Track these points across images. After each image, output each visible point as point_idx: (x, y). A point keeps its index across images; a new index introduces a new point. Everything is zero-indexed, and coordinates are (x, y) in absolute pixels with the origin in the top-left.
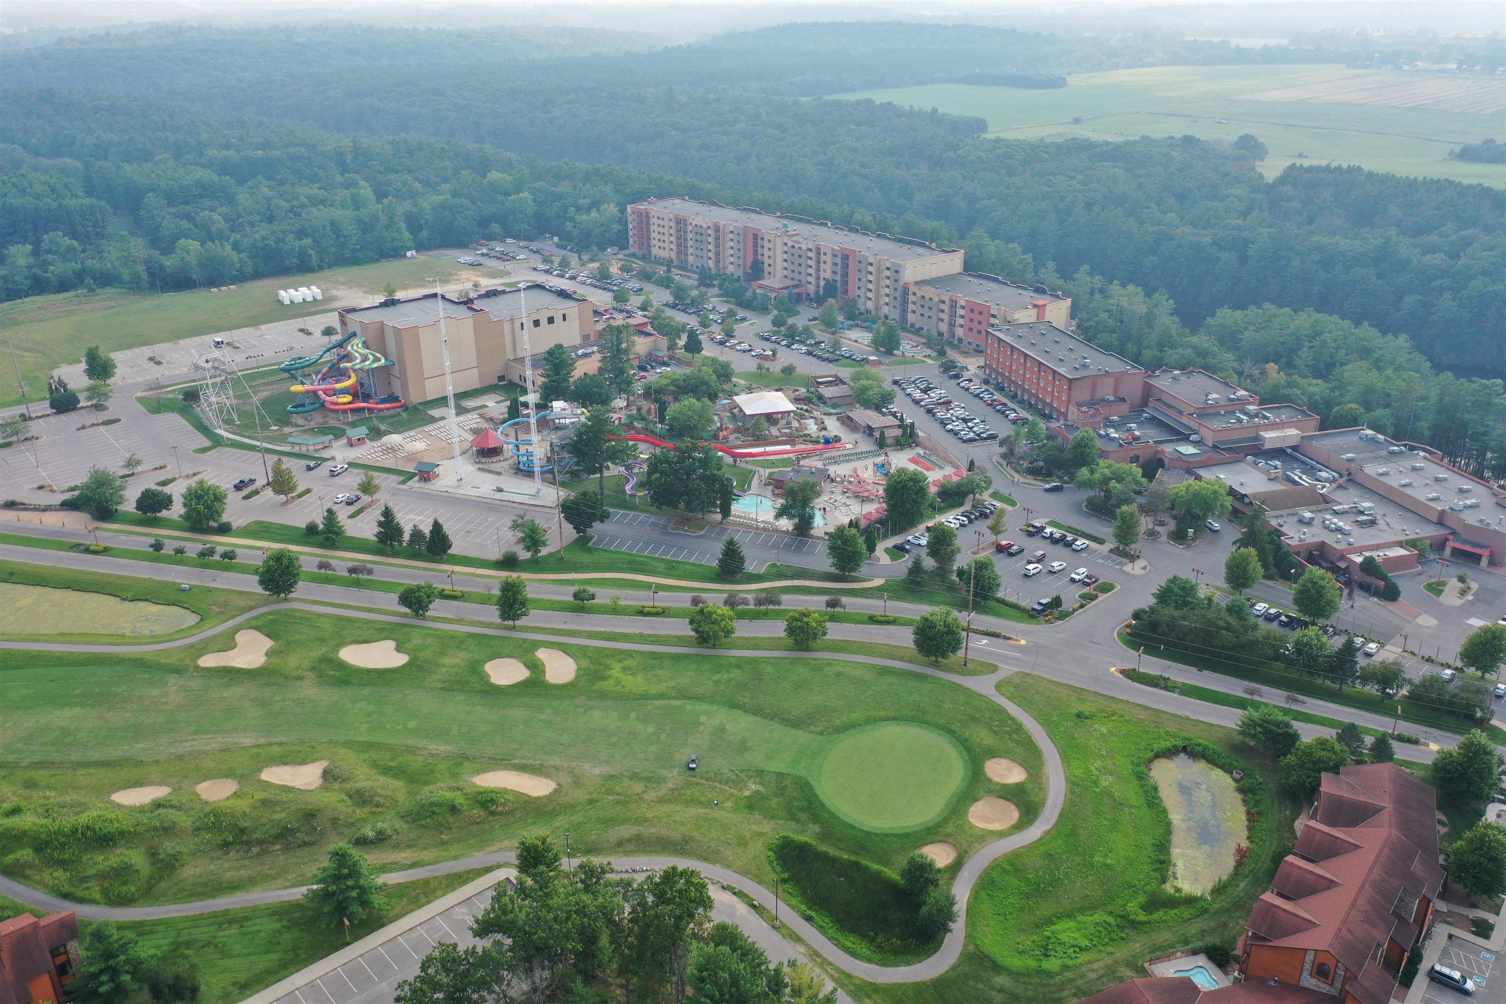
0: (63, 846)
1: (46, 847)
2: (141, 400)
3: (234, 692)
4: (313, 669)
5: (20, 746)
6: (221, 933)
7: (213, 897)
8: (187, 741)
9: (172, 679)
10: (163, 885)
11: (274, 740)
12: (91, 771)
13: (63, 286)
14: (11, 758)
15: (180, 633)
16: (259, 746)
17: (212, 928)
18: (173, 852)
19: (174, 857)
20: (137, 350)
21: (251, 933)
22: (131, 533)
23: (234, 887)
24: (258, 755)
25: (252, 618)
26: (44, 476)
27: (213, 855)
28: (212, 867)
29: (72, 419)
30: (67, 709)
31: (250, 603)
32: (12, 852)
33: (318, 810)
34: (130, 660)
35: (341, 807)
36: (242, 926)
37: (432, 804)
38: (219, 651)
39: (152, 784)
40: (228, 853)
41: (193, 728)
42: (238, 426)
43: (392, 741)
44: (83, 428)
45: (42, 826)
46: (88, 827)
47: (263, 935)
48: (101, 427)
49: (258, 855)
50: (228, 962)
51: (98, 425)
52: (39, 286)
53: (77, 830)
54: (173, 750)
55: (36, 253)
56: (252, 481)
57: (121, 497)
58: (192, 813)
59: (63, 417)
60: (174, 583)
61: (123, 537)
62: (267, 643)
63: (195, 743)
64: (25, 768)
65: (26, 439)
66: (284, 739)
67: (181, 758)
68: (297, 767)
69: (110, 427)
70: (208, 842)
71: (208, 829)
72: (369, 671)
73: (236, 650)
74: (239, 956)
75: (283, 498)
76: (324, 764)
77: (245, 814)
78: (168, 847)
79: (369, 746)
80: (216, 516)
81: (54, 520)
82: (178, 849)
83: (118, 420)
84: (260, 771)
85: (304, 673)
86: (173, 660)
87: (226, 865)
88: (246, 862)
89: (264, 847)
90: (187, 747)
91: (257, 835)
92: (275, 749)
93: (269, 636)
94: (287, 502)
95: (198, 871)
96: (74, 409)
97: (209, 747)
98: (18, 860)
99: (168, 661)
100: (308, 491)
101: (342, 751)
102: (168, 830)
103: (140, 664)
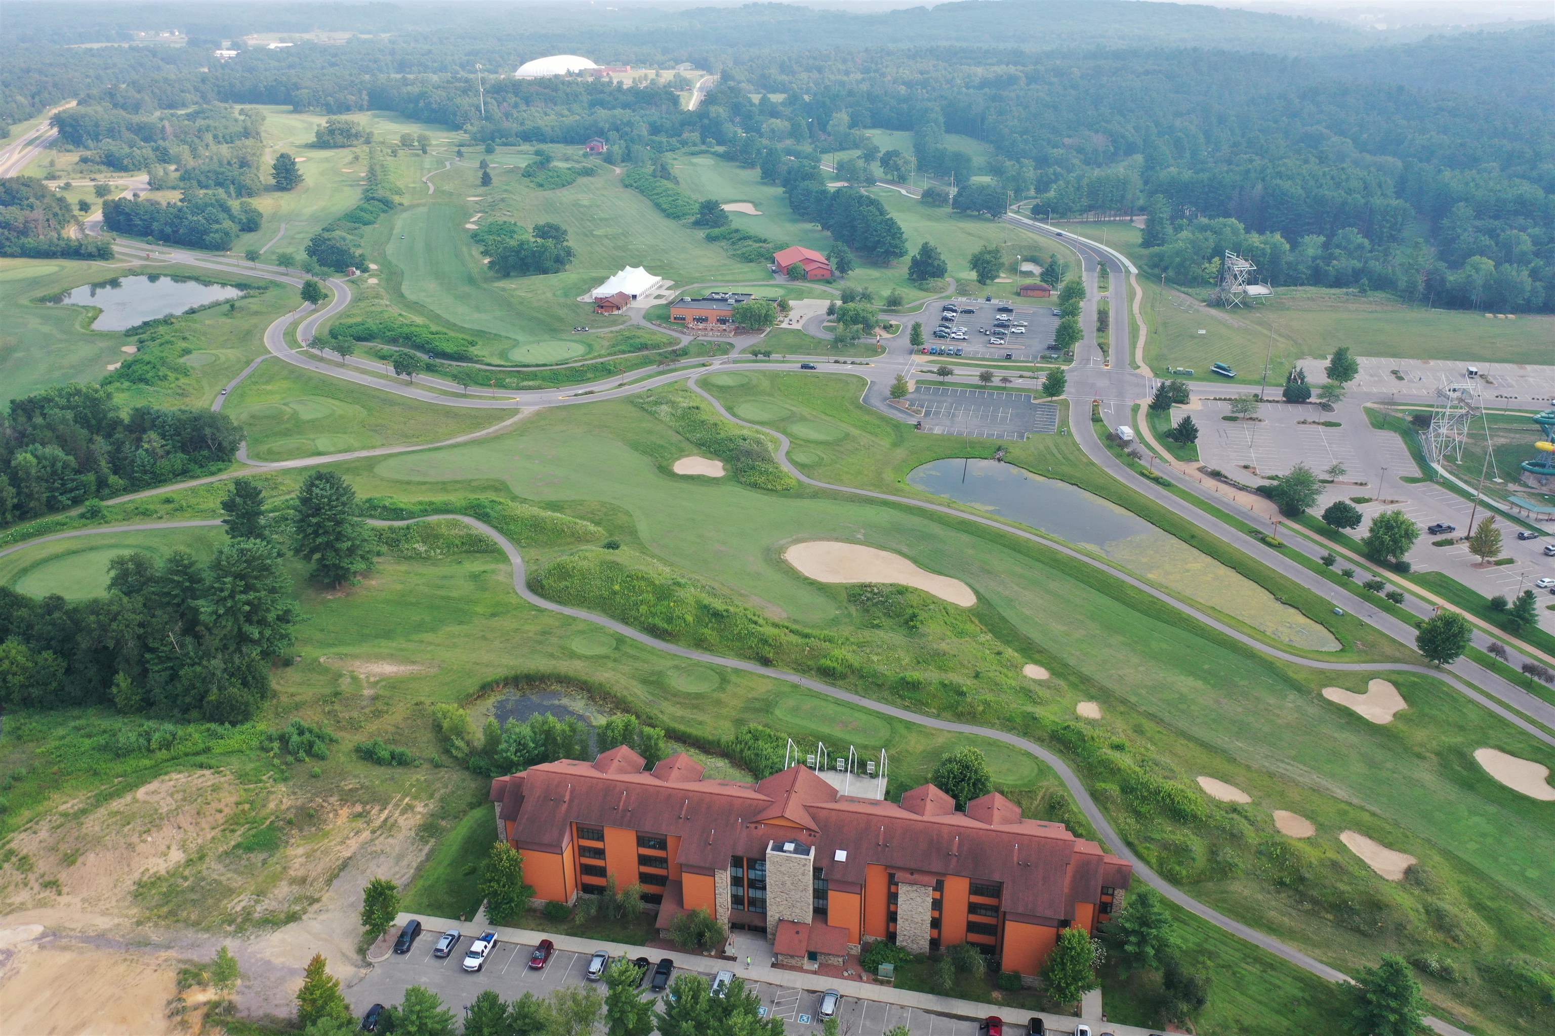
0: (1144, 799)
1: (1131, 792)
2: (1368, 411)
3: (1347, 737)
4: (1438, 754)
5: (1144, 692)
6: (1243, 965)
7: (1249, 925)
8: (1282, 761)
9: (1292, 696)
10: (1210, 885)
11: (1368, 807)
12: (1191, 745)
13: (1338, 282)
14: (1133, 699)
15: (1319, 655)
16: (1350, 804)
17: (1238, 955)
18: (1231, 861)
19: (1231, 866)
20: (1383, 360)
21: (1271, 983)
22: (1308, 537)
23: (1272, 928)
24: (1345, 813)
25: (1394, 672)
26: (1252, 457)
27: (1265, 885)
28: (1260, 897)
29: (1297, 411)
30: (1191, 678)
31: (1397, 654)
32: (1104, 781)
33: (1387, 906)
34: (1261, 658)
35: (1412, 915)
36: (1264, 971)
37: (1521, 976)
38: (1347, 689)
39: (1236, 785)
40: (1279, 892)
41: (1294, 753)
42: (1458, 466)
43: (1500, 878)
44: (1305, 422)
45: (1135, 772)
46: (1169, 795)
47: (1281, 993)
48: (1320, 427)
49: (1307, 912)
50: (1240, 998)
51: (1319, 424)
52: (1317, 278)
53: (1160, 792)
54: (1267, 764)
55: (1326, 246)
56: (1450, 529)
57: (1313, 500)
58: (1262, 834)
59: (1290, 407)
60: (1329, 603)
61: (1300, 539)
62: (1400, 704)
63: (1289, 767)
64: (1140, 713)
65: (1251, 419)
66: (1378, 811)
67: (1271, 775)
68: (1381, 847)
69: (1329, 429)
70: (1264, 871)
71: (1270, 856)
72: (1503, 788)
73: (1364, 696)
74: (1251, 997)
75: (1478, 558)
76: (1412, 861)
77: (1310, 865)
78: (1228, 853)
79: (1468, 869)
80: (1398, 551)
81: (1246, 501)
82: (1236, 860)
83: (1339, 425)
84: (1341, 829)
85: (1428, 754)
86: (1300, 677)
87: (1273, 903)
88: (1294, 913)
89: (1316, 909)
90: (1281, 768)
91: (1315, 893)
92: (1366, 817)
93: (1404, 698)
94: (1480, 565)
95: (1246, 892)
96: (1303, 402)
97: (1300, 779)
98: (1106, 791)
99: (1295, 676)
100: (1510, 561)
101: (1437, 858)
102: (1235, 838)
103: (1269, 667)
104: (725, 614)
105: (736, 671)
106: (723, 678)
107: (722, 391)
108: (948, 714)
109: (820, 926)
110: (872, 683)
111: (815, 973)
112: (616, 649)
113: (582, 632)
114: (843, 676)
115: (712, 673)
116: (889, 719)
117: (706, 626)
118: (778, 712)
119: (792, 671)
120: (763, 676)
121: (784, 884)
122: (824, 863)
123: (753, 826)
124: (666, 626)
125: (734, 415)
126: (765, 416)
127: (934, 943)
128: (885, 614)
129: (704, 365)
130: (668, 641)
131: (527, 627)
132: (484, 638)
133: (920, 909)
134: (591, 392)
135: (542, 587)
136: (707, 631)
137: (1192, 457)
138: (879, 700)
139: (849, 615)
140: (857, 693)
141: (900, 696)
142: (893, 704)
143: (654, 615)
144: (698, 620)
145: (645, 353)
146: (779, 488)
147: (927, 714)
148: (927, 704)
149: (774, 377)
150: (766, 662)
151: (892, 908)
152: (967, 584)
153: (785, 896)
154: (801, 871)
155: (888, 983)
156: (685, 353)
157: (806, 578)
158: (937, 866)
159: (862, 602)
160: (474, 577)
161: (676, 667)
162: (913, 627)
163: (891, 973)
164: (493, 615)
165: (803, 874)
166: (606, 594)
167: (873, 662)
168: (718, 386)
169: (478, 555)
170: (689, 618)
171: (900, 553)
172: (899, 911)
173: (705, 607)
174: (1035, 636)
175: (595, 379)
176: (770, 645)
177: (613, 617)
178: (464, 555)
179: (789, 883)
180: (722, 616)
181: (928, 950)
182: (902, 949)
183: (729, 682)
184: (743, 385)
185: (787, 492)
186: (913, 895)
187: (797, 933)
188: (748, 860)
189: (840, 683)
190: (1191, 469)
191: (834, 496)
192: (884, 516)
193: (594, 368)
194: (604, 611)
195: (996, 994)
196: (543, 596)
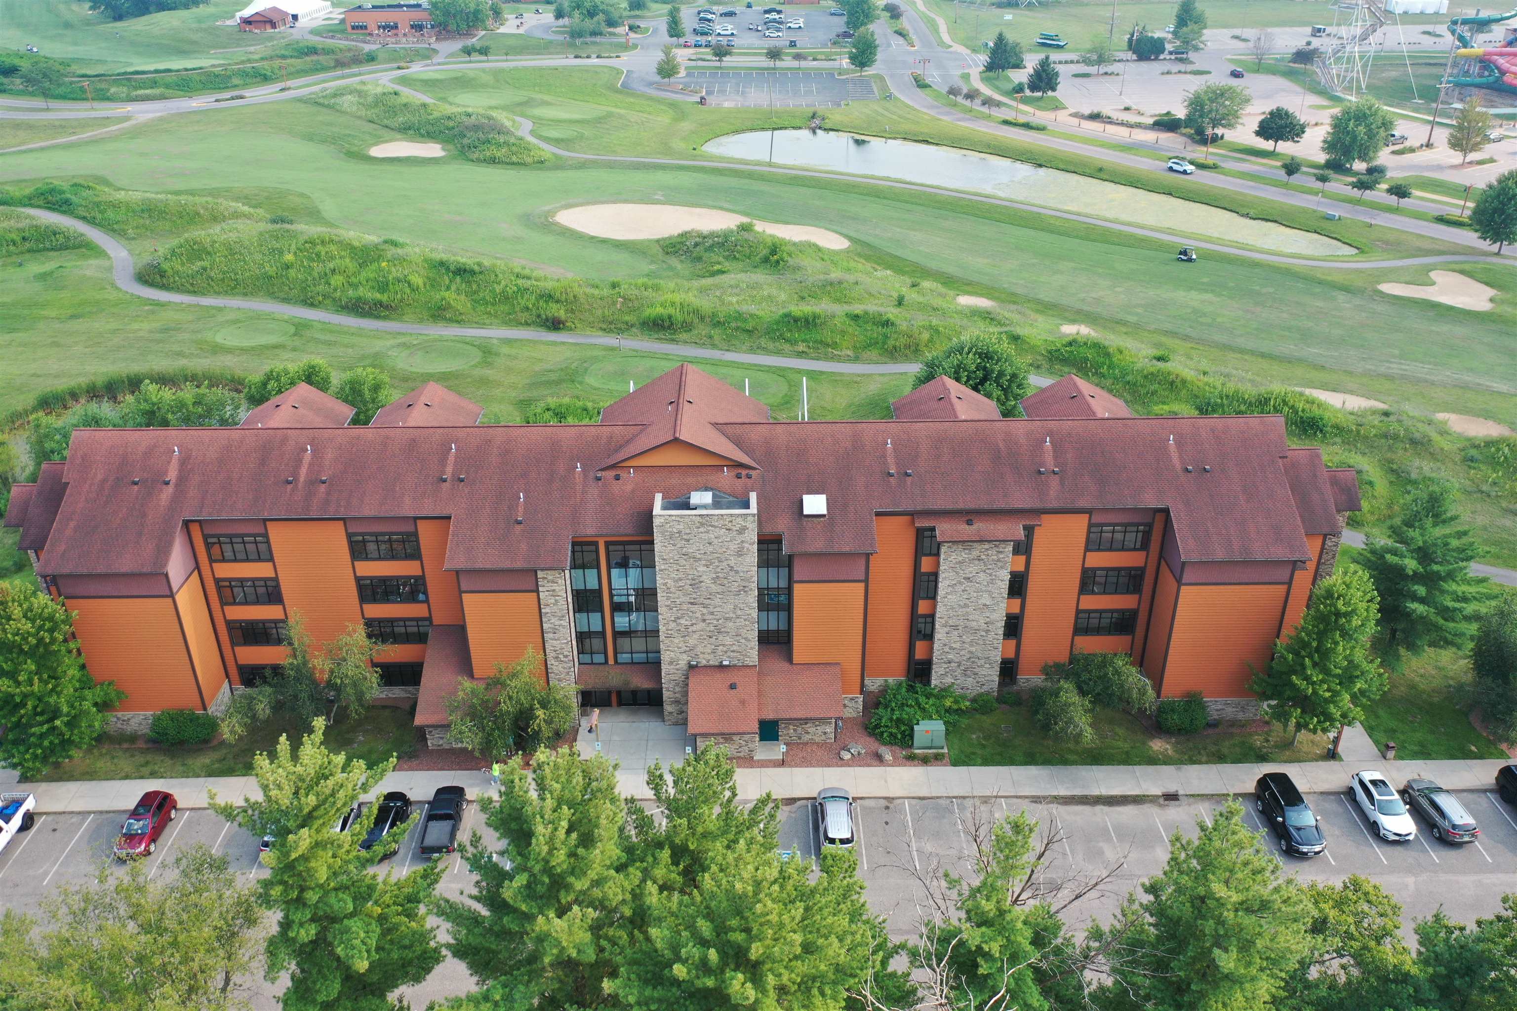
2: (1234, 61)
3: (1451, 329)
5: (1140, 310)
8: (1390, 362)
9: (1341, 297)
12: (1246, 357)
14: (1132, 319)
15: (1336, 257)
20: (1216, 31)
25: (1450, 263)
26: (1128, 102)
28: (1507, 522)
29: (1152, 66)
30: (1193, 292)
31: (1437, 247)
32: (1164, 403)
38: (1409, 283)
39: (1351, 392)
41: (1395, 352)
42: (1365, 94)
44: (1168, 73)
45: (1209, 385)
48: (1189, 76)
51: (1185, 73)
53: (1267, 399)
54: (1373, 368)
59: (1144, 66)
60: (1315, 211)
62: (1490, 292)
63: (1404, 367)
64: (1151, 332)
65: (1106, 73)
67: (1389, 378)
69: (1198, 77)
70: (1493, 484)
73: (1435, 288)
78: (1423, 467)
81: (1146, 136)
82: (1440, 476)
83: (1209, 73)
86: (1337, 278)
90: (1395, 369)
93: (1487, 284)
94: (1462, 165)
95: (1487, 521)
96: (1156, 59)
97: (1432, 378)
99: (1329, 278)
100: (1491, 160)
102: (1419, 444)
103: (1288, 273)
104: (476, 268)
105: (508, 341)
106: (487, 352)
107: (429, 84)
108: (874, 353)
109: (778, 665)
110: (737, 329)
111: (782, 763)
112: (295, 335)
113: (235, 322)
114: (687, 327)
115: (469, 347)
116: (780, 372)
117: (448, 288)
118: (591, 380)
119: (600, 333)
120: (554, 343)
121: (696, 584)
122: (782, 525)
123: (611, 474)
124: (378, 296)
125: (451, 104)
126: (493, 103)
127: (1008, 669)
128: (726, 258)
129: (399, 68)
130: (385, 318)
131: (135, 326)
132: (56, 344)
133: (986, 600)
134: (242, 97)
135: (162, 274)
136: (450, 296)
137: (1057, 106)
138: (751, 350)
139: (671, 268)
140: (714, 346)
141: (787, 340)
142: (779, 352)
143: (355, 286)
144: (433, 284)
145: (315, 58)
146: (529, 160)
147: (838, 359)
148: (834, 346)
149: (497, 74)
150: (555, 325)
151: (923, 607)
152: (827, 229)
153: (699, 610)
154: (733, 546)
155: (938, 758)
156: (371, 58)
157: (593, 238)
158: (1021, 499)
159: (688, 251)
160: (43, 277)
161: (404, 345)
162: (778, 262)
163: (941, 740)
164: (73, 317)
165: (740, 553)
166: (271, 270)
167: (730, 303)
168: (422, 81)
169: (52, 254)
170: (417, 280)
171: (721, 208)
172: (940, 611)
173: (442, 264)
174: (951, 270)
175: (245, 86)
176: (558, 301)
177: (286, 300)
178: (27, 256)
179: (707, 580)
180: (473, 273)
181: (995, 685)
182: (945, 691)
183: (497, 354)
184: (456, 78)
185: (541, 164)
186: (972, 570)
187: (733, 687)
188: (607, 544)
189: (684, 336)
190: (1062, 116)
191: (610, 166)
192: (685, 179)
193: (244, 74)
194: (272, 295)
195: (1158, 745)
196: (164, 287)
